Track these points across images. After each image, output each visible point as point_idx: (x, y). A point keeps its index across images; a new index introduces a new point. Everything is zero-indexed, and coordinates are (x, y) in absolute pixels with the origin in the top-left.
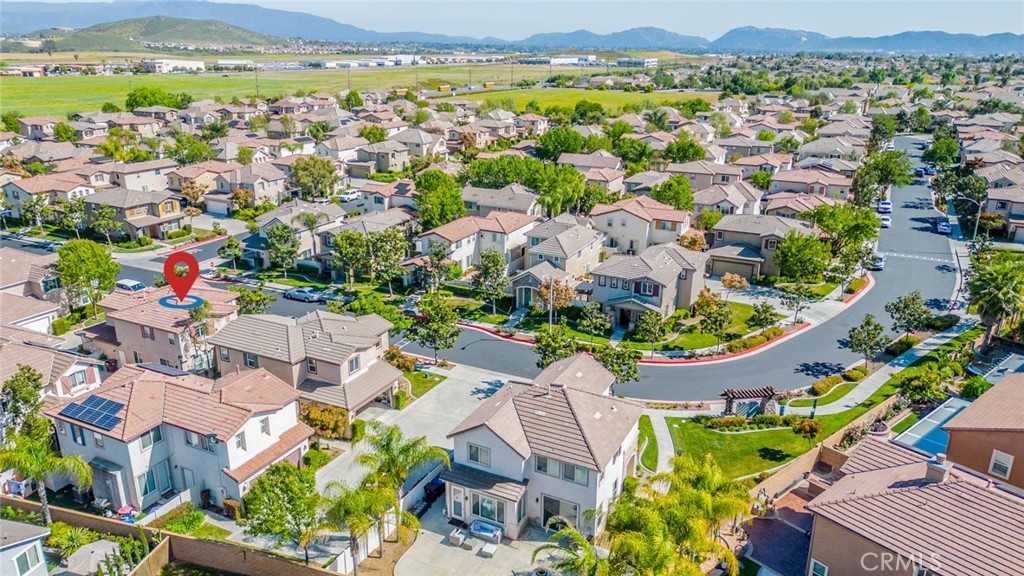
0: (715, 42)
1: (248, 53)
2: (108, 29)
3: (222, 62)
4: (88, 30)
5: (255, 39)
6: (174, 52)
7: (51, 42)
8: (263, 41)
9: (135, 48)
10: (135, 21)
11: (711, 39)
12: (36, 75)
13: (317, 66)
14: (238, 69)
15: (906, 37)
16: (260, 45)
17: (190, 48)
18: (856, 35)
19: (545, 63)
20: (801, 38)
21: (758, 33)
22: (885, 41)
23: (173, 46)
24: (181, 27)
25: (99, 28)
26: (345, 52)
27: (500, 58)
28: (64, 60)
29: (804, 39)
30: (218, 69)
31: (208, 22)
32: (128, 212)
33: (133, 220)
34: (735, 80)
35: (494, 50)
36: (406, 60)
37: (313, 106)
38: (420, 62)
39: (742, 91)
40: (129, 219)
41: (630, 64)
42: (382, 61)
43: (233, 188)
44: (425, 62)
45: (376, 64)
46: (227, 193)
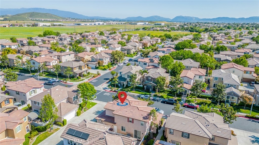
0: (173, 19)
1: (58, 21)
2: (20, 15)
3: (55, 24)
4: (15, 15)
5: (59, 18)
6: (38, 21)
7: (6, 18)
8: (61, 18)
9: (28, 20)
10: (27, 13)
11: (171, 19)
12: (7, 27)
13: (79, 25)
14: (60, 25)
15: (219, 18)
16: (60, 19)
17: (42, 20)
18: (206, 18)
19: (136, 24)
20: (193, 19)
21: (183, 17)
22: (214, 19)
23: (38, 19)
24: (40, 15)
25: (18, 15)
26: (82, 21)
27: (124, 23)
28: (13, 23)
29: (194, 19)
30: (54, 25)
31: (47, 14)
32: (74, 69)
33: (75, 71)
34: (192, 28)
35: (119, 21)
36: (101, 23)
37: (92, 35)
38: (105, 24)
39: (195, 31)
40: (74, 71)
41: (158, 24)
42: (95, 23)
43: (97, 60)
44: (106, 24)
45: (93, 24)
46: (95, 62)
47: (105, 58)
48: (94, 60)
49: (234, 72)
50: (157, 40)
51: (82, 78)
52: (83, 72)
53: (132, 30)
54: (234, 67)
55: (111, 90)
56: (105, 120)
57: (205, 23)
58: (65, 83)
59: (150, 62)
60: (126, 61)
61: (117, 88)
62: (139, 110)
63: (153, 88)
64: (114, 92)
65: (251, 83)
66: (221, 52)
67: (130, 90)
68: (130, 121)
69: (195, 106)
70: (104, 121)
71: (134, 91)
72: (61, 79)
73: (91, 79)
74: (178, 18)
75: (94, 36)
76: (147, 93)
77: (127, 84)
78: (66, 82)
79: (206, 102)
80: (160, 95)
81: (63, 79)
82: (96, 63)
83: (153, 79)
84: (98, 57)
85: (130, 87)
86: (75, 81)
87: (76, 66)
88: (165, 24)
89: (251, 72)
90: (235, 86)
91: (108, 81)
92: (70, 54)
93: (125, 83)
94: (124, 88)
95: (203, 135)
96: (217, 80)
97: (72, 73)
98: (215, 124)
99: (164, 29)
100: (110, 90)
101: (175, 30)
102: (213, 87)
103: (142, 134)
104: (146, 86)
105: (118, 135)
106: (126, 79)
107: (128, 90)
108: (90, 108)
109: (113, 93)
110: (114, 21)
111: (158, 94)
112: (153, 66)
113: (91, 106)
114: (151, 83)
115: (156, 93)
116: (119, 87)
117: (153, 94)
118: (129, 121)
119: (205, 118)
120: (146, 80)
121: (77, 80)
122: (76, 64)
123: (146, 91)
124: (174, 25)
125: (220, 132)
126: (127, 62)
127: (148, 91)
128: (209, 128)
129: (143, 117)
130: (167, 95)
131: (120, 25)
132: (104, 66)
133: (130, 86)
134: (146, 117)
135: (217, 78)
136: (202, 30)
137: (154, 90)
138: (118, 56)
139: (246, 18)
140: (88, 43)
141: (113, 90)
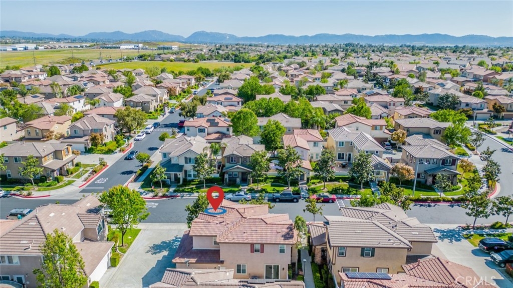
11: (186, 37)
19: (117, 48)
20: (226, 37)
21: (207, 34)
22: (261, 38)
27: (88, 45)
29: (228, 37)
32: (43, 159)
33: (48, 164)
34: (236, 56)
35: (70, 41)
36: (31, 46)
37: (30, 76)
38: (40, 48)
39: (243, 61)
40: (45, 164)
41: (164, 48)
42: (14, 47)
43: (86, 133)
44: (43, 48)
45: (9, 49)
46: (81, 137)
47: (105, 126)
48: (79, 133)
49: (357, 130)
50: (189, 80)
51: (65, 179)
52: (65, 165)
53: (115, 61)
54: (357, 122)
55: (156, 196)
56: (196, 259)
57: (250, 46)
58: (26, 197)
59: (211, 125)
60: (149, 128)
61: (166, 189)
62: (268, 223)
63: (240, 175)
64: (164, 199)
65: (385, 144)
66: (319, 98)
67: (196, 187)
68: (257, 251)
69: (330, 197)
70: (197, 262)
71: (205, 189)
72: (9, 189)
73: (90, 178)
74: (198, 36)
75: (36, 76)
76: (233, 189)
77: (184, 176)
78: (29, 194)
79: (341, 188)
80: (259, 189)
81: (15, 189)
82: (86, 140)
83: (240, 159)
84: (89, 126)
85: (193, 183)
86: (52, 189)
87: (46, 153)
88: (180, 48)
89: (381, 126)
90: (377, 152)
91: (133, 176)
92: (5, 126)
93: (181, 175)
94: (181, 186)
95: (398, 244)
96: (343, 145)
97: (39, 170)
98: (403, 221)
99: (183, 58)
100: (151, 195)
101: (205, 60)
102: (337, 159)
103: (283, 269)
104: (227, 175)
105: (271, 282)
106: (182, 166)
107: (192, 188)
108: (131, 243)
109: (163, 201)
110: (58, 40)
111: (255, 188)
112: (218, 132)
113: (130, 237)
114: (238, 168)
115: (250, 186)
116: (169, 186)
117: (246, 188)
118: (253, 250)
119: (385, 214)
120: (227, 162)
121: (55, 185)
122: (45, 148)
123: (229, 185)
124: (197, 50)
125: (417, 233)
126: (151, 130)
127: (232, 183)
128: (398, 230)
129: (282, 236)
130: (272, 186)
131: (81, 51)
132: (105, 145)
133: (192, 181)
134: (288, 234)
135: (343, 143)
136: (254, 58)
137: (245, 181)
138: (134, 119)
139: (310, 36)
140: (37, 95)
141: (160, 194)
